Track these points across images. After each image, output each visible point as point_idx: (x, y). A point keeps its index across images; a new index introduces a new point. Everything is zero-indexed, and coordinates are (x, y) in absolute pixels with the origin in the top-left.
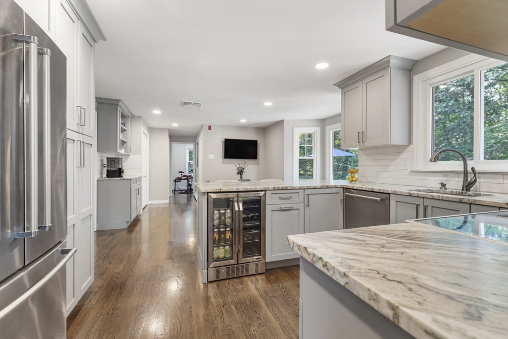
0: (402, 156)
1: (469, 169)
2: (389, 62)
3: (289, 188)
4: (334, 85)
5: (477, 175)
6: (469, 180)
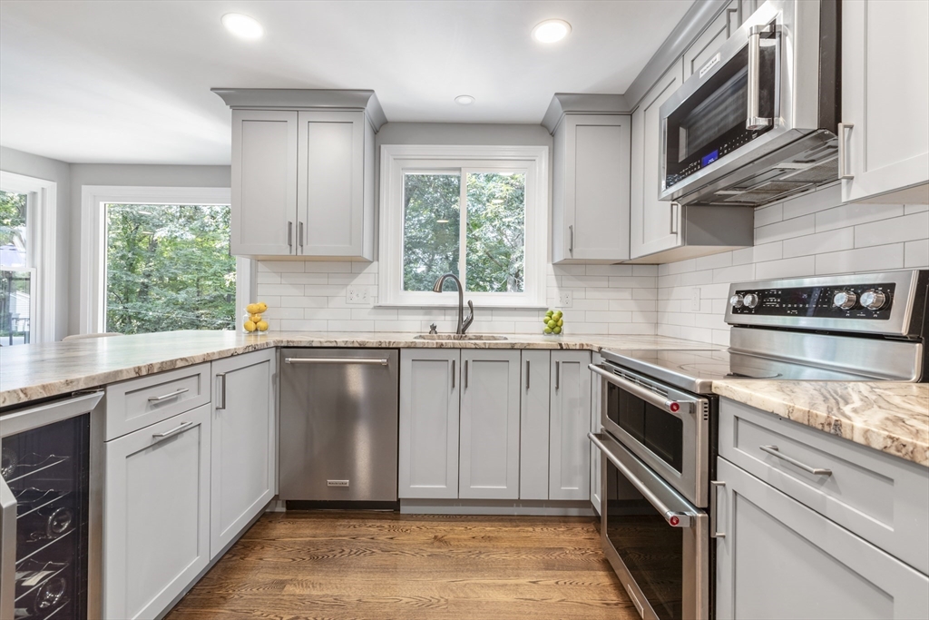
0: (360, 280)
1: (465, 304)
4: (212, 89)
5: (474, 312)
6: (465, 318)
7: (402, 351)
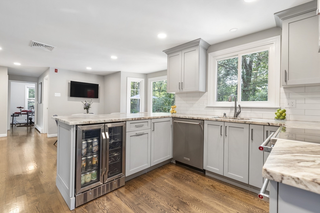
0: (202, 98)
1: (237, 106)
2: (199, 42)
3: (142, 119)
4: (163, 51)
5: (241, 109)
6: (237, 111)
7: (205, 121)
